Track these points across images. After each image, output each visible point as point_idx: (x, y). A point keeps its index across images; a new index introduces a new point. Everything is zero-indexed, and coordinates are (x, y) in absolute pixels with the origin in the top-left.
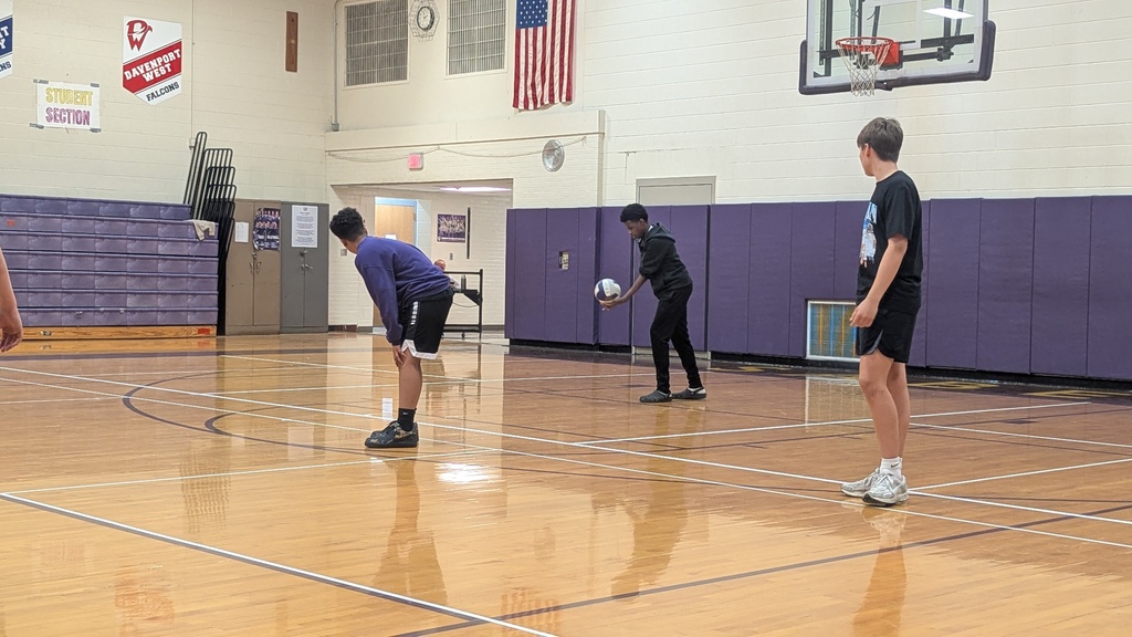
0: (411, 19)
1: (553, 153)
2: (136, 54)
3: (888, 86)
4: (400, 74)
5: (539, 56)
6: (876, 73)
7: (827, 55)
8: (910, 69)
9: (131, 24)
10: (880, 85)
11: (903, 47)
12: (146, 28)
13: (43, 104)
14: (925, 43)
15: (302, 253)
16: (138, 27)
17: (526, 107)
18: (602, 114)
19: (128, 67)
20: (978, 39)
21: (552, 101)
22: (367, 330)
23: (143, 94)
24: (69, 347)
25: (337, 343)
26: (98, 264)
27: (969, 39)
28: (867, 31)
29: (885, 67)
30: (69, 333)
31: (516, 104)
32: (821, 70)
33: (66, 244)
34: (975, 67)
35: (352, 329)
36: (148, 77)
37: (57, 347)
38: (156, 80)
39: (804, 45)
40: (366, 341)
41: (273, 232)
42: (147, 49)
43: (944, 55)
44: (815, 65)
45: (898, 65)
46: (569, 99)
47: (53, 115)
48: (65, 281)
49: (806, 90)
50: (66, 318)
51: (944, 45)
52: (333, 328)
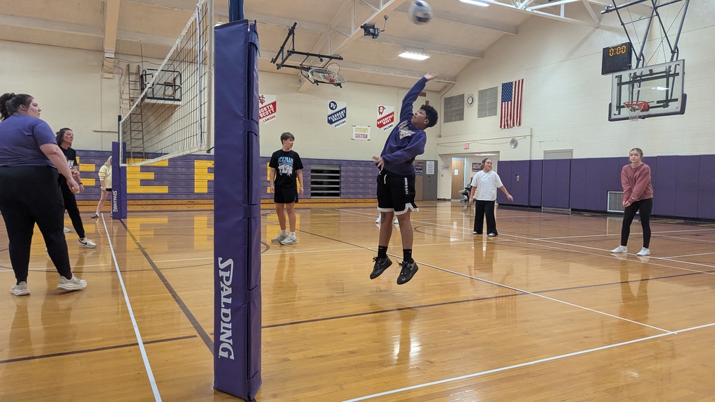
0: (466, 101)
1: (514, 143)
2: (381, 116)
3: (644, 117)
4: (462, 119)
5: (509, 111)
6: (638, 113)
7: (619, 107)
8: (652, 111)
9: (379, 107)
10: (640, 117)
11: (649, 104)
12: (384, 108)
13: (354, 133)
14: (658, 102)
15: (429, 176)
16: (381, 108)
17: (505, 128)
18: (531, 129)
19: (378, 121)
20: (680, 100)
21: (514, 125)
22: (449, 200)
23: (383, 128)
24: (362, 205)
25: (440, 204)
26: (370, 180)
27: (676, 100)
28: (635, 99)
29: (642, 111)
30: (362, 200)
31: (501, 127)
32: (617, 113)
33: (361, 174)
34: (679, 110)
35: (445, 200)
36: (384, 123)
37: (358, 205)
38: (386, 124)
39: (610, 105)
40: (449, 204)
41: (421, 170)
42: (384, 115)
43: (666, 106)
44: (614, 111)
45: (648, 110)
46: (520, 124)
47: (357, 136)
48: (361, 185)
49: (610, 120)
50: (361, 196)
51: (666, 103)
52: (438, 199)
